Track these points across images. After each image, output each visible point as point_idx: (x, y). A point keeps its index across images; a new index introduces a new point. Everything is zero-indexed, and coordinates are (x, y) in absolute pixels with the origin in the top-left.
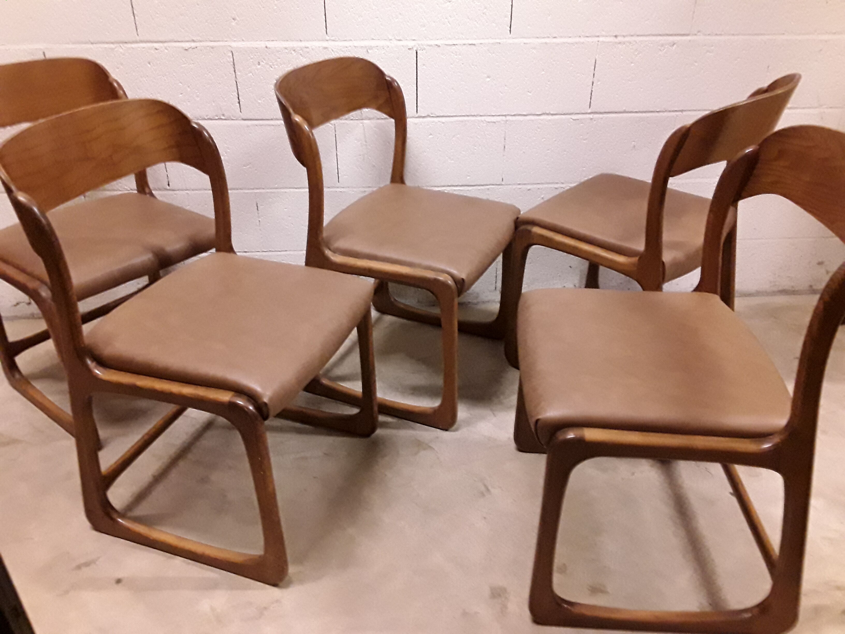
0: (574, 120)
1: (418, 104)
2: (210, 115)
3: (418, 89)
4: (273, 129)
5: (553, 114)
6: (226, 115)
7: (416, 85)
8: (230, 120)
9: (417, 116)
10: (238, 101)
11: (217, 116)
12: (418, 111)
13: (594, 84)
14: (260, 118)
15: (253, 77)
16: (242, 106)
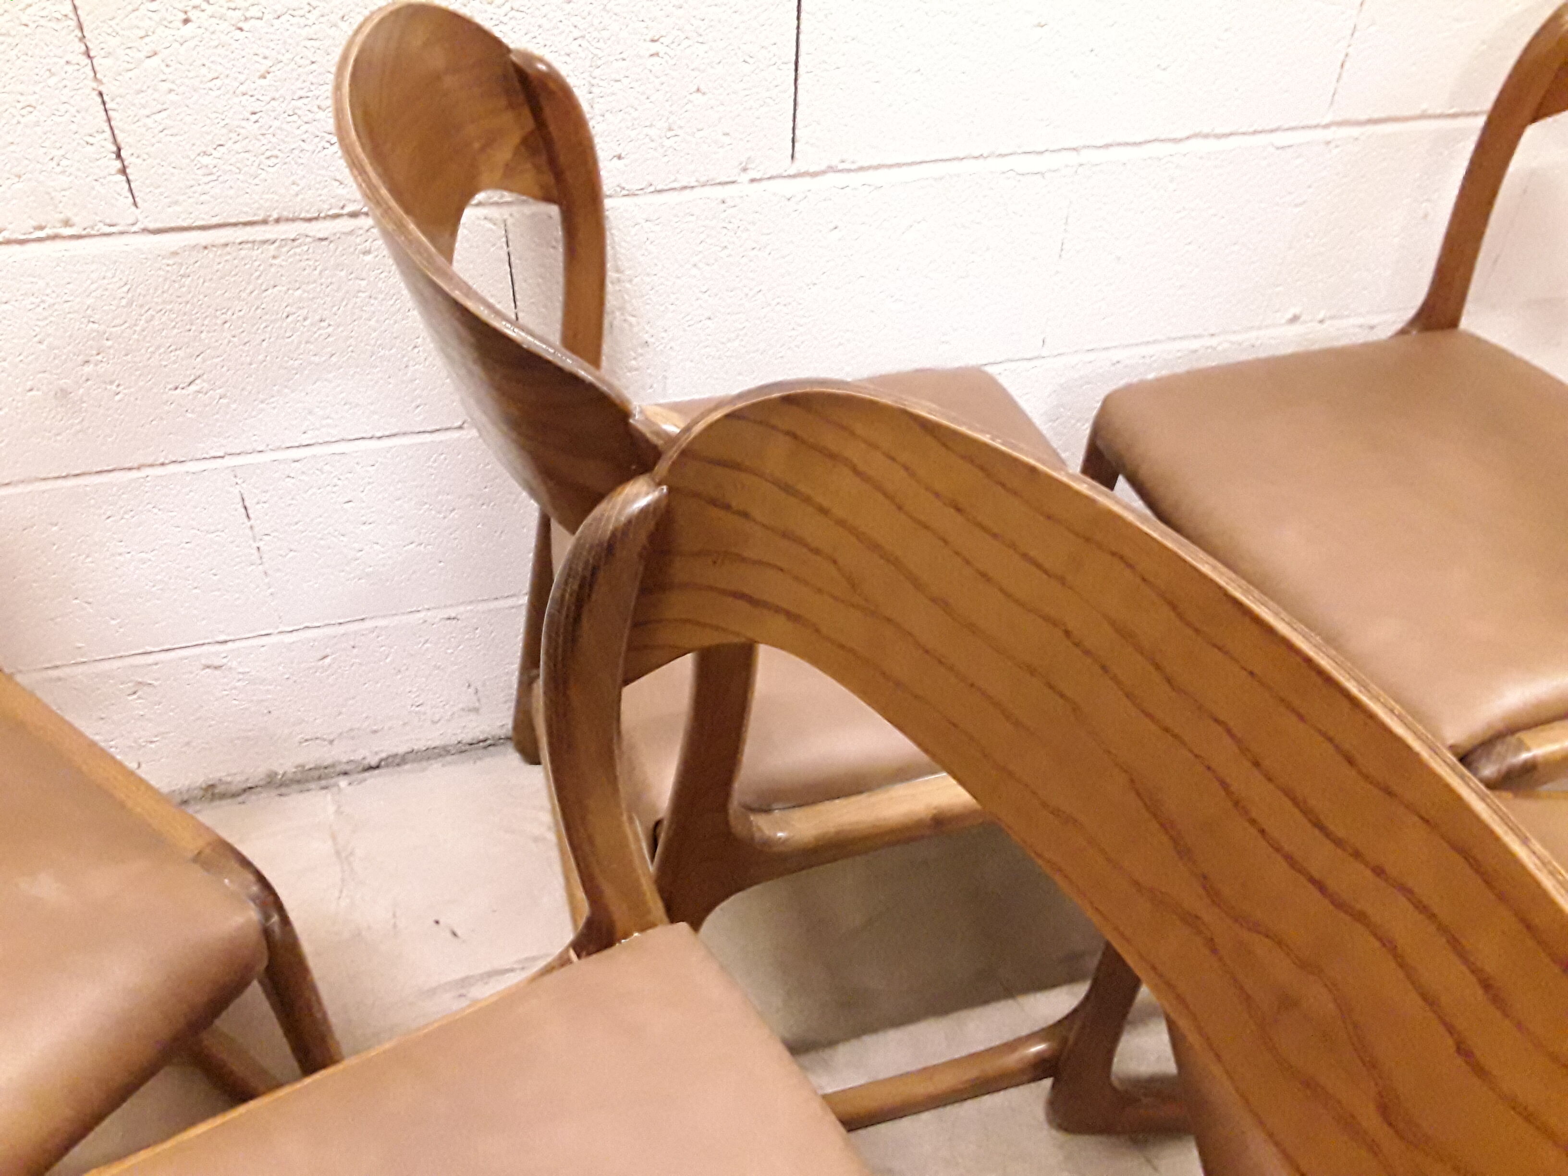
0: (1278, 148)
1: (797, 132)
2: (10, 227)
3: (799, 81)
4: (272, 253)
5: (1218, 136)
6: (75, 220)
7: (793, 67)
8: (95, 236)
9: (792, 171)
10: (118, 164)
11: (41, 228)
12: (797, 155)
13: (1356, 35)
14: (215, 221)
15: (167, 70)
16: (137, 183)
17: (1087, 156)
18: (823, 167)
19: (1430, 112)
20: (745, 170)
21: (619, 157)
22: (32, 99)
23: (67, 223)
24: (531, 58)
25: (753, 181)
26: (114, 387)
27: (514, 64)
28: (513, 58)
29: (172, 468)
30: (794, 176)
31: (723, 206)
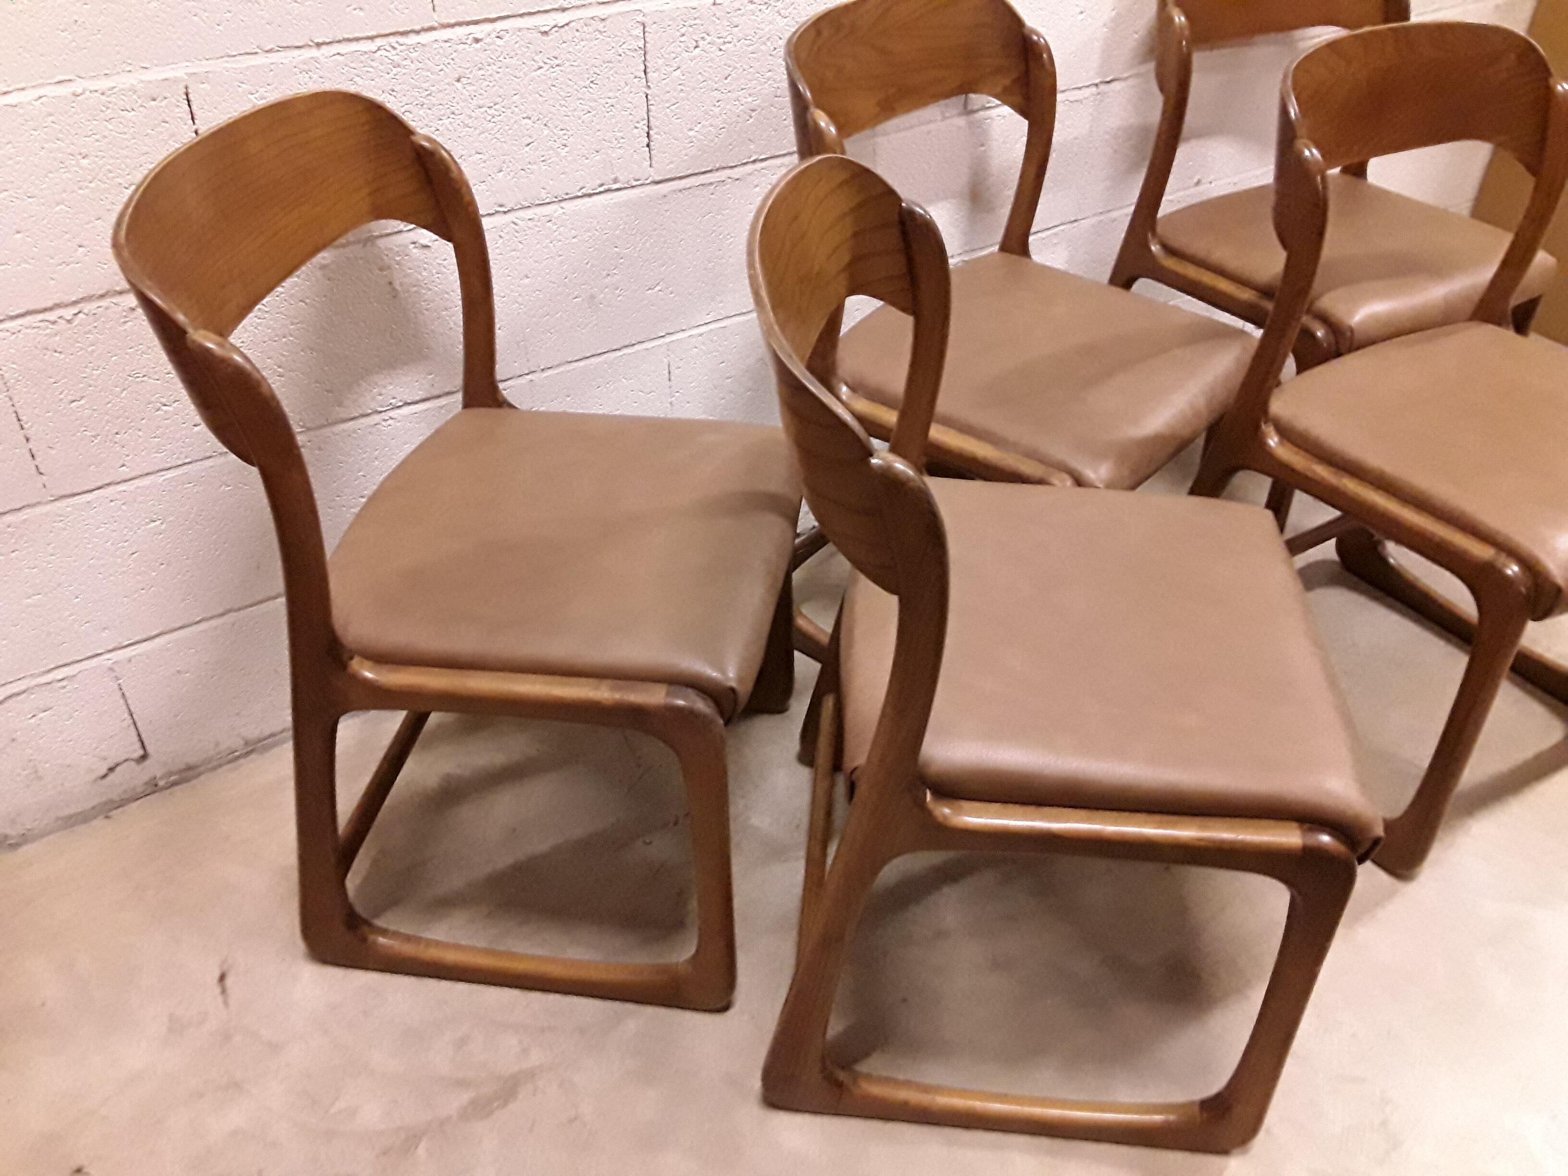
2: (588, 185)
4: (711, 192)
8: (628, 188)
11: (602, 185)
15: (683, 78)
16: (655, 151)
22: (614, 101)
26: (618, 291)
29: (637, 347)
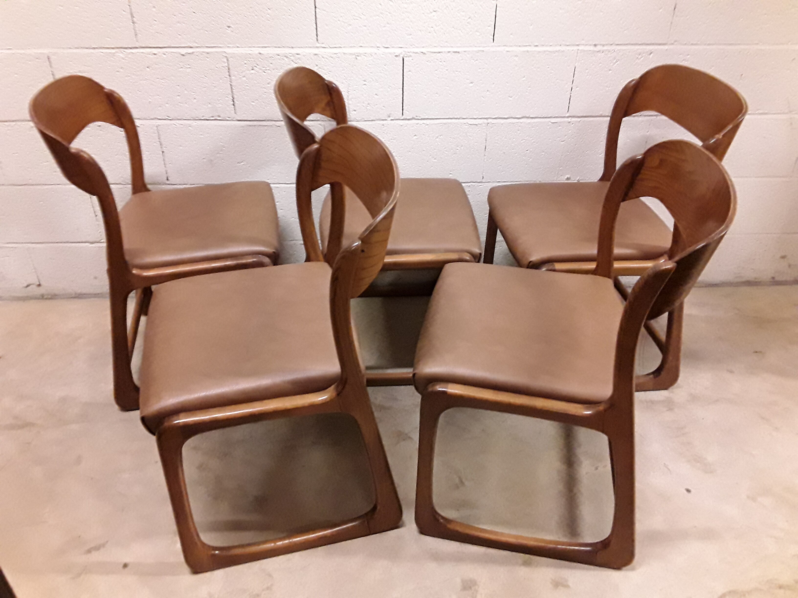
0: (552, 123)
1: (404, 107)
3: (404, 94)
5: (532, 118)
6: (221, 116)
7: (402, 90)
9: (402, 118)
10: (232, 103)
12: (404, 114)
13: (572, 90)
14: (253, 119)
17: (490, 120)
18: (411, 117)
19: (603, 115)
20: (389, 117)
21: (355, 111)
23: (219, 116)
24: (331, 83)
25: (392, 120)
27: (326, 84)
28: (326, 82)
30: (402, 120)
31: (383, 126)
